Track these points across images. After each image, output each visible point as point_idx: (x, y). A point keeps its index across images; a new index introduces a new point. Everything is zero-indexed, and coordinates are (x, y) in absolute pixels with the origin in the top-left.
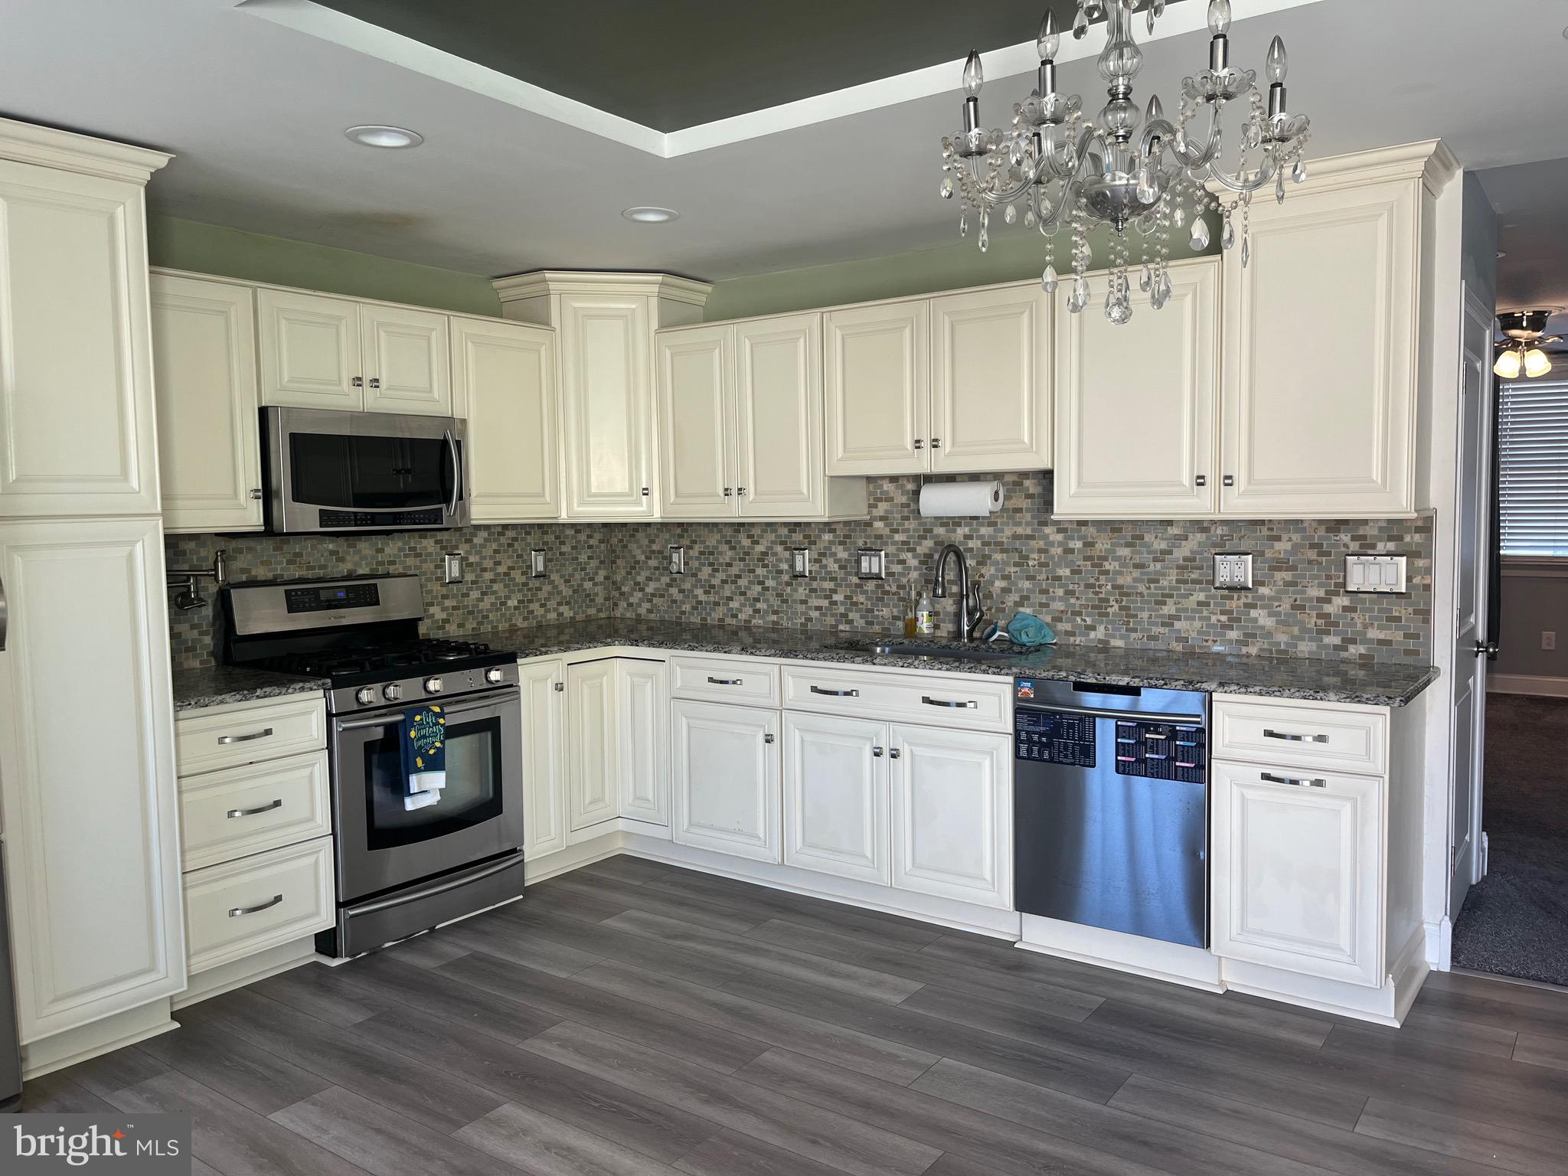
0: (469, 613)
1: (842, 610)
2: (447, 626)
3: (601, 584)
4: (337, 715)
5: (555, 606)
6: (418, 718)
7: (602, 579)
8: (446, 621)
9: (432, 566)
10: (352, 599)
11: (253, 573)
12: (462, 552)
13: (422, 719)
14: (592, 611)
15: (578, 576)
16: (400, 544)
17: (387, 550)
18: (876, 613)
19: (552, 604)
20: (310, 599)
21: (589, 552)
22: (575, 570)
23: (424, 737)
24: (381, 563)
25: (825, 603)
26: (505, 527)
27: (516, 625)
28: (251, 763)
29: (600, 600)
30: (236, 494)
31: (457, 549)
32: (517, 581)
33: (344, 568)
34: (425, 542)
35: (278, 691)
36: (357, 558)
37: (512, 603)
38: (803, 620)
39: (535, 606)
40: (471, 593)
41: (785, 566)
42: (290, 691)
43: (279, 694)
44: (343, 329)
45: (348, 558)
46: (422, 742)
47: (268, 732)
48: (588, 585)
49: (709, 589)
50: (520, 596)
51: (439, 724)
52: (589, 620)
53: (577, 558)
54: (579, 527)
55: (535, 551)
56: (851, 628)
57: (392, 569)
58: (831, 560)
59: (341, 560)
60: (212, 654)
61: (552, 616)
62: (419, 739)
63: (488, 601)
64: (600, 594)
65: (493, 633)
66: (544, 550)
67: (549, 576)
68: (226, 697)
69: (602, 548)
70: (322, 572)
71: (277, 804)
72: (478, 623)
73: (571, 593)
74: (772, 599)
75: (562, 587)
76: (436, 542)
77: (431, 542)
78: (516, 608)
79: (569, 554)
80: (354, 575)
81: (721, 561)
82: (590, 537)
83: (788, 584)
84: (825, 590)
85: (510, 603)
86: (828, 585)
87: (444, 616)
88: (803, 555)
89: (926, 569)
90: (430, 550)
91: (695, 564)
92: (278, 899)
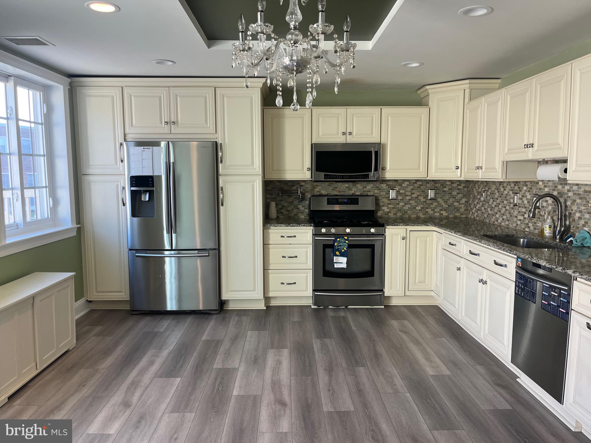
0: (399, 210)
1: (527, 222)
2: (389, 214)
3: (463, 204)
4: (314, 235)
5: (439, 211)
6: (338, 239)
7: (464, 202)
8: (390, 212)
9: (384, 193)
10: (349, 202)
11: (321, 192)
12: (397, 189)
13: (340, 240)
14: (458, 214)
15: (451, 200)
16: (372, 185)
17: (368, 187)
18: (537, 224)
19: (437, 210)
20: (335, 201)
21: (458, 191)
22: (450, 198)
23: (340, 246)
24: (366, 191)
25: (522, 218)
26: (417, 181)
27: (419, 216)
28: (290, 244)
29: (462, 210)
30: (303, 170)
31: (395, 188)
32: (421, 200)
33: (351, 192)
34: (382, 185)
35: (296, 225)
36: (356, 189)
37: (418, 208)
38: (515, 225)
39: (429, 210)
40: (400, 203)
41: (512, 201)
42: (300, 226)
43: (297, 226)
44: (340, 117)
45: (353, 189)
46: (339, 247)
47: (295, 236)
48: (456, 204)
49: (492, 209)
50: (422, 206)
51: (346, 242)
52: (455, 217)
53: (452, 193)
54: (453, 181)
55: (430, 190)
56: (529, 230)
57: (369, 194)
58: (525, 199)
59: (351, 190)
60: (308, 215)
61: (437, 214)
62: (338, 246)
63: (407, 207)
64: (463, 208)
65: (408, 218)
66: (435, 190)
67: (437, 200)
68: (282, 225)
69: (465, 190)
70: (343, 193)
71: (296, 257)
72: (402, 214)
73: (447, 206)
74: (508, 214)
75: (443, 204)
76: (387, 185)
77: (385, 185)
78: (419, 210)
79: (447, 191)
80: (355, 195)
81: (495, 197)
82: (459, 185)
83: (513, 208)
84: (522, 212)
85: (417, 208)
86: (524, 210)
87: (388, 210)
88: (517, 196)
89: (554, 205)
90: (384, 188)
91: (488, 198)
92: (295, 283)
